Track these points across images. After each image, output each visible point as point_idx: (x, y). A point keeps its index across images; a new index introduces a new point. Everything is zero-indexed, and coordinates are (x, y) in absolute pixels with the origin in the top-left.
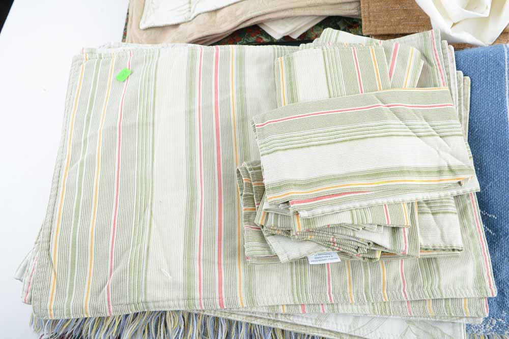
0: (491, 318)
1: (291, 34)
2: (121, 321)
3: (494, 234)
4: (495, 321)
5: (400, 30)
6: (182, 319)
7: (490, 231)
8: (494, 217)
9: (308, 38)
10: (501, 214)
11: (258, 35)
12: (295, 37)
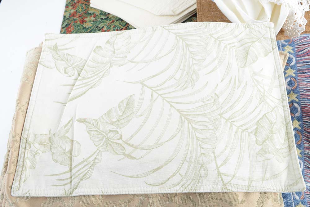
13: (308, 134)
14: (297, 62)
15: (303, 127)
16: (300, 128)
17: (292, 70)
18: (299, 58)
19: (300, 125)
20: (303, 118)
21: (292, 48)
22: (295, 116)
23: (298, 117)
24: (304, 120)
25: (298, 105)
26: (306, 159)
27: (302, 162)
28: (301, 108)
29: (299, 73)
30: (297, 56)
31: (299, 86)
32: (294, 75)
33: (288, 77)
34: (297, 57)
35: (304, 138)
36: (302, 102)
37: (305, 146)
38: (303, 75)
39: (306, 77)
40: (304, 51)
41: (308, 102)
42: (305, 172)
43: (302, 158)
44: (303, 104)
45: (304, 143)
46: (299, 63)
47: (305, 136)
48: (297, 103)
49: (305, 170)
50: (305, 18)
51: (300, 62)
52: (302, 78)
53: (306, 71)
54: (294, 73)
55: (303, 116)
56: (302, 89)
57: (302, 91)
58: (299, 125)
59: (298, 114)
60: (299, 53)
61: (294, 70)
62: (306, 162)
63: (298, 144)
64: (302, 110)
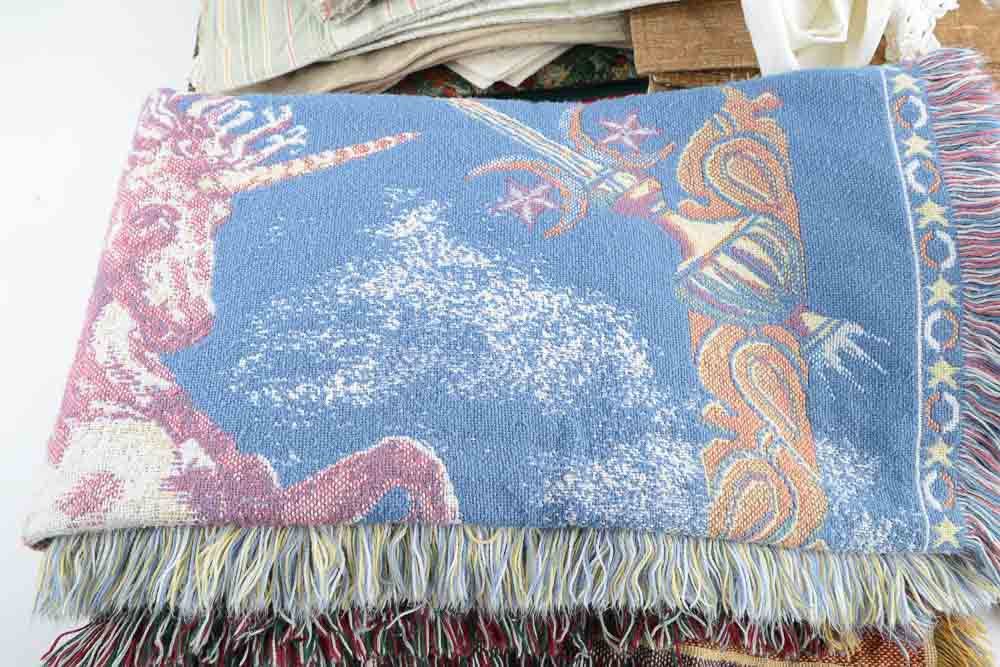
0: (883, 517)
1: (508, 79)
2: (224, 567)
3: (885, 372)
4: (891, 523)
5: (701, 63)
6: (342, 553)
7: (879, 367)
8: (886, 341)
9: (538, 85)
10: (897, 337)
11: (447, 83)
12: (515, 83)
13: (975, 320)
14: (933, 119)
15: (962, 300)
16: (953, 302)
17: (922, 141)
18: (937, 108)
19: (952, 294)
20: (963, 273)
21: (916, 80)
22: (939, 269)
23: (947, 269)
24: (966, 278)
25: (949, 237)
26: (968, 393)
27: (956, 403)
28: (957, 246)
29: (941, 149)
30: (931, 101)
31: (947, 184)
32: (929, 154)
33: (912, 159)
34: (933, 105)
35: (964, 330)
36: (960, 229)
37: (968, 355)
38: (956, 151)
39: (964, 159)
40: (949, 89)
41: (975, 228)
42: (964, 432)
43: (958, 391)
44: (961, 234)
45: (964, 347)
46: (940, 121)
47: (966, 325)
48: (946, 229)
49: (963, 426)
50: (933, 37)
51: (943, 117)
52: (953, 160)
53: (962, 142)
54: (928, 148)
55: (964, 267)
56: (958, 192)
57: (958, 198)
58: (950, 294)
59: (948, 264)
60: (938, 94)
61: (927, 139)
62: (967, 403)
63: (947, 349)
64: (958, 251)
